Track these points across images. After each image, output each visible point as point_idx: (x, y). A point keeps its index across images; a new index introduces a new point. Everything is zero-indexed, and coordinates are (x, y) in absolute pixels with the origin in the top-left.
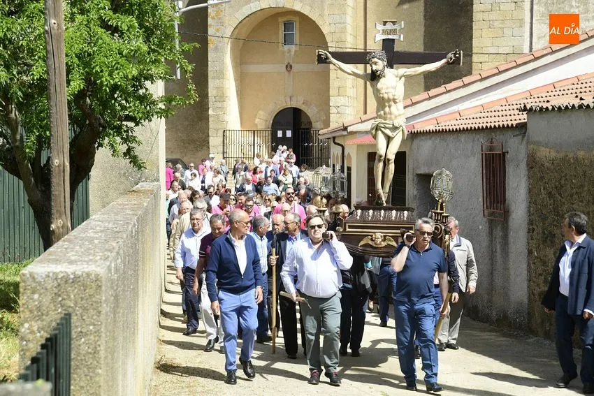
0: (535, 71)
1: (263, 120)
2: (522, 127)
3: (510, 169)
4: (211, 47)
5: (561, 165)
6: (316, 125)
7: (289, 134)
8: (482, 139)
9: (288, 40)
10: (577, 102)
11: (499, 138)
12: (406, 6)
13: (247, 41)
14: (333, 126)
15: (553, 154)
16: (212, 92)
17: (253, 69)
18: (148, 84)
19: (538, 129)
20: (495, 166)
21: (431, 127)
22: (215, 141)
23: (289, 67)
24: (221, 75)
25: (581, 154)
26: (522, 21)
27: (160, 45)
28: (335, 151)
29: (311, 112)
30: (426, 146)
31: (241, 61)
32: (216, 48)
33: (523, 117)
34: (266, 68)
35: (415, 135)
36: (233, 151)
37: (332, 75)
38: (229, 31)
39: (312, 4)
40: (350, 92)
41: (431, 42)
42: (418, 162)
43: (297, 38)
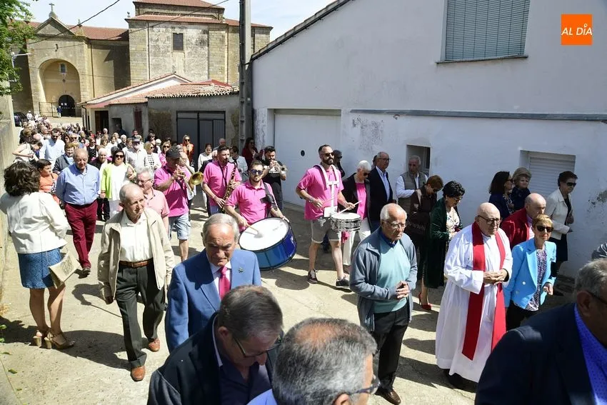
1: (55, 99)
2: (146, 103)
3: (143, 117)
4: (30, 71)
5: (158, 116)
6: (76, 101)
7: (66, 104)
8: (133, 107)
9: (63, 71)
10: (163, 96)
11: (138, 105)
12: (107, 62)
13: (46, 70)
14: (82, 101)
15: (156, 112)
16: (33, 88)
17: (50, 80)
19: (151, 104)
20: (138, 115)
21: (117, 103)
22: (36, 106)
23: (64, 81)
24: (36, 82)
25: (164, 112)
26: (146, 70)
28: (83, 110)
29: (74, 97)
30: (116, 108)
31: (44, 77)
32: (33, 72)
33: (147, 100)
34: (54, 80)
35: (111, 105)
36: (44, 110)
37: (81, 84)
38: (38, 66)
39: (71, 59)
40: (88, 90)
41: (116, 75)
42: (113, 114)
43: (66, 71)
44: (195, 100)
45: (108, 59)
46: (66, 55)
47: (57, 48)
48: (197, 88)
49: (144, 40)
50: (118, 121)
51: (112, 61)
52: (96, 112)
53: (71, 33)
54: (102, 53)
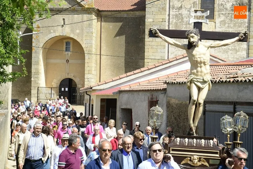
0: (170, 67)
1: (55, 83)
2: (165, 90)
4: (33, 51)
6: (79, 86)
7: (67, 89)
8: (148, 94)
9: (67, 49)
11: (155, 94)
12: (118, 38)
13: (49, 49)
14: (86, 87)
15: (177, 102)
16: (33, 70)
17: (52, 61)
18: (5, 67)
19: (171, 91)
21: (127, 89)
22: (34, 92)
23: (68, 61)
24: (37, 63)
26: (164, 46)
27: (11, 50)
28: (87, 97)
29: (77, 80)
30: (125, 97)
31: (47, 57)
32: (36, 52)
33: (165, 86)
34: (58, 61)
35: (120, 92)
36: (42, 96)
37: (86, 65)
38: (42, 45)
39: (78, 35)
40: (93, 72)
41: (128, 53)
42: (122, 103)
43: (71, 49)
44: (230, 87)
45: (119, 34)
46: (72, 31)
47: (64, 24)
48: (233, 71)
49: (164, 9)
50: (128, 113)
51: (124, 36)
52: (102, 100)
53: (81, 6)
54: (113, 27)
